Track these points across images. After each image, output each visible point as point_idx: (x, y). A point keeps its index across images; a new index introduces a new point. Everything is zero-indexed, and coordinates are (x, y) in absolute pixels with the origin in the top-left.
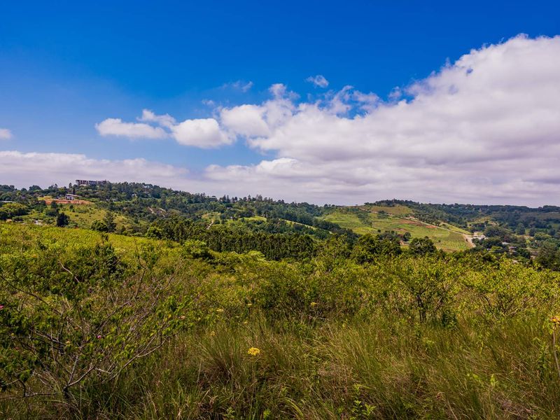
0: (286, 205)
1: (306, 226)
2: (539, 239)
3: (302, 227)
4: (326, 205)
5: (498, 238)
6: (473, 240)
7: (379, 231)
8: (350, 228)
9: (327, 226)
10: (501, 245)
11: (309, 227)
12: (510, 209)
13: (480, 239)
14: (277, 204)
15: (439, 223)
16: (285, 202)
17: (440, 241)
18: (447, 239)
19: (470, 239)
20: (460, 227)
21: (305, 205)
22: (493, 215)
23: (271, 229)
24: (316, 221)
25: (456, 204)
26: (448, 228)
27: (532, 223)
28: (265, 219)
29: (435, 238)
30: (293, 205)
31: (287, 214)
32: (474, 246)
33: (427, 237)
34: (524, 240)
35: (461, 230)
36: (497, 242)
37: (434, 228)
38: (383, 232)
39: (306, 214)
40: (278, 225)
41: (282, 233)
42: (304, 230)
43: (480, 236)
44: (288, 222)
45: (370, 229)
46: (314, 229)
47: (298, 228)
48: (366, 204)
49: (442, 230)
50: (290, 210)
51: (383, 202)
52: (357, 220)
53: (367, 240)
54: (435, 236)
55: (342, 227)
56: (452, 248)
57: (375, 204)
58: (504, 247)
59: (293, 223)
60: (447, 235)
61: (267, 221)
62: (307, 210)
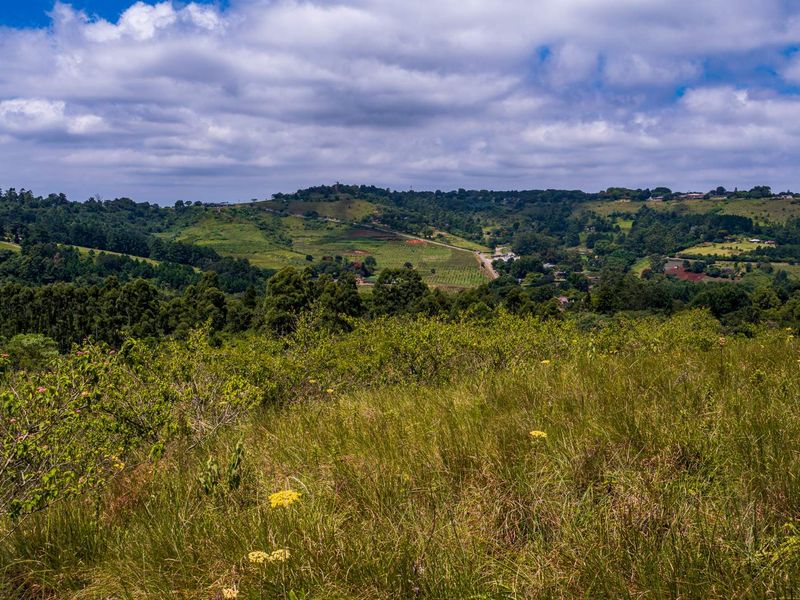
0: (73, 208)
1: (134, 258)
2: (601, 252)
3: (123, 261)
4: (179, 203)
5: (536, 256)
6: (494, 264)
7: (309, 258)
8: (243, 256)
9: (188, 255)
10: (541, 270)
11: (141, 260)
12: (556, 196)
13: (505, 260)
14: (47, 204)
15: (431, 233)
16: (70, 199)
17: (433, 271)
18: (446, 265)
19: (488, 262)
20: (469, 239)
21: (123, 204)
22: (527, 211)
23: (36, 273)
24: (158, 243)
25: (461, 191)
26: (448, 242)
27: (590, 223)
28: (17, 248)
29: (424, 265)
30: (93, 206)
31: (79, 230)
32: (496, 276)
33: (408, 265)
34: (578, 256)
35: (471, 244)
36: (535, 263)
37: (421, 245)
38: (317, 260)
39: (129, 227)
40: (57, 261)
41: (68, 279)
42: (129, 269)
43: (505, 254)
44: (84, 250)
45: (289, 255)
46: (155, 263)
47: (112, 266)
48: (276, 196)
49: (436, 247)
50: (86, 220)
51: (312, 190)
52: (258, 237)
53: (288, 283)
54: (425, 260)
55: (224, 255)
56: (456, 282)
57: (295, 197)
58: (547, 272)
59: (97, 252)
60: (448, 256)
61: (24, 252)
62: (130, 218)
